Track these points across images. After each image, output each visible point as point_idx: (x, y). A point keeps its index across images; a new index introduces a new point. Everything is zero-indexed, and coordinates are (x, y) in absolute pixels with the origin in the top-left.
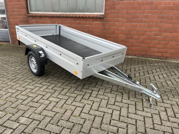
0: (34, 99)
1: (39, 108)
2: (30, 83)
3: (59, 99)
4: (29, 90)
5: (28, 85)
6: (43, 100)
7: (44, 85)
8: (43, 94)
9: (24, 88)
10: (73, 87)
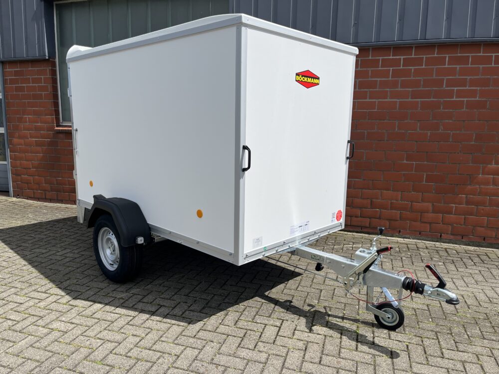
0: (16, 324)
1: (20, 343)
2: (22, 289)
3: (73, 325)
4: (11, 305)
5: (16, 294)
6: (36, 327)
7: (52, 295)
8: (41, 315)
9: (4, 301)
10: (119, 299)
